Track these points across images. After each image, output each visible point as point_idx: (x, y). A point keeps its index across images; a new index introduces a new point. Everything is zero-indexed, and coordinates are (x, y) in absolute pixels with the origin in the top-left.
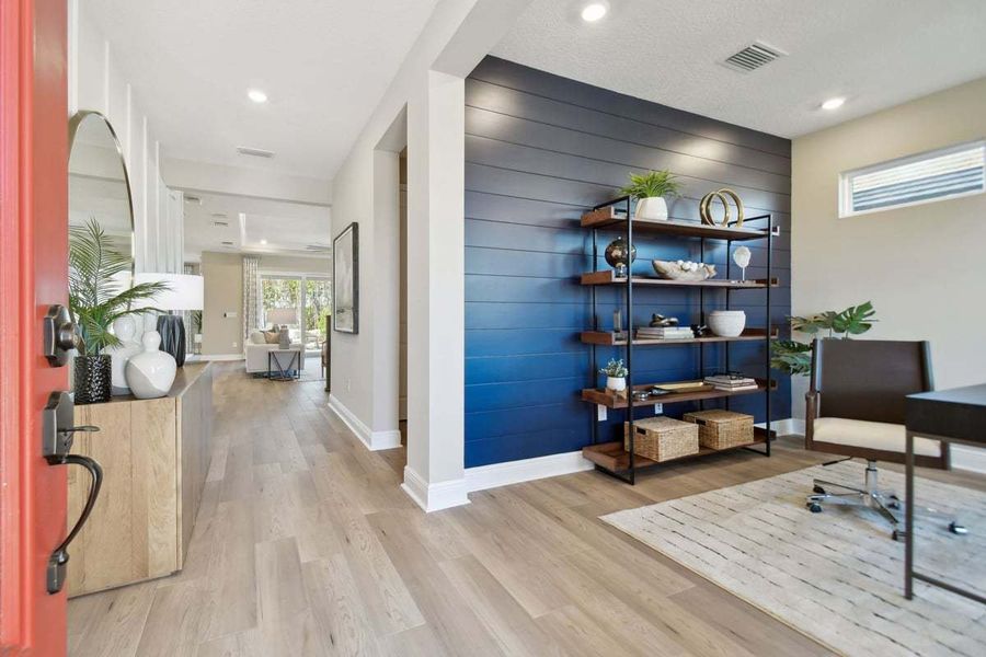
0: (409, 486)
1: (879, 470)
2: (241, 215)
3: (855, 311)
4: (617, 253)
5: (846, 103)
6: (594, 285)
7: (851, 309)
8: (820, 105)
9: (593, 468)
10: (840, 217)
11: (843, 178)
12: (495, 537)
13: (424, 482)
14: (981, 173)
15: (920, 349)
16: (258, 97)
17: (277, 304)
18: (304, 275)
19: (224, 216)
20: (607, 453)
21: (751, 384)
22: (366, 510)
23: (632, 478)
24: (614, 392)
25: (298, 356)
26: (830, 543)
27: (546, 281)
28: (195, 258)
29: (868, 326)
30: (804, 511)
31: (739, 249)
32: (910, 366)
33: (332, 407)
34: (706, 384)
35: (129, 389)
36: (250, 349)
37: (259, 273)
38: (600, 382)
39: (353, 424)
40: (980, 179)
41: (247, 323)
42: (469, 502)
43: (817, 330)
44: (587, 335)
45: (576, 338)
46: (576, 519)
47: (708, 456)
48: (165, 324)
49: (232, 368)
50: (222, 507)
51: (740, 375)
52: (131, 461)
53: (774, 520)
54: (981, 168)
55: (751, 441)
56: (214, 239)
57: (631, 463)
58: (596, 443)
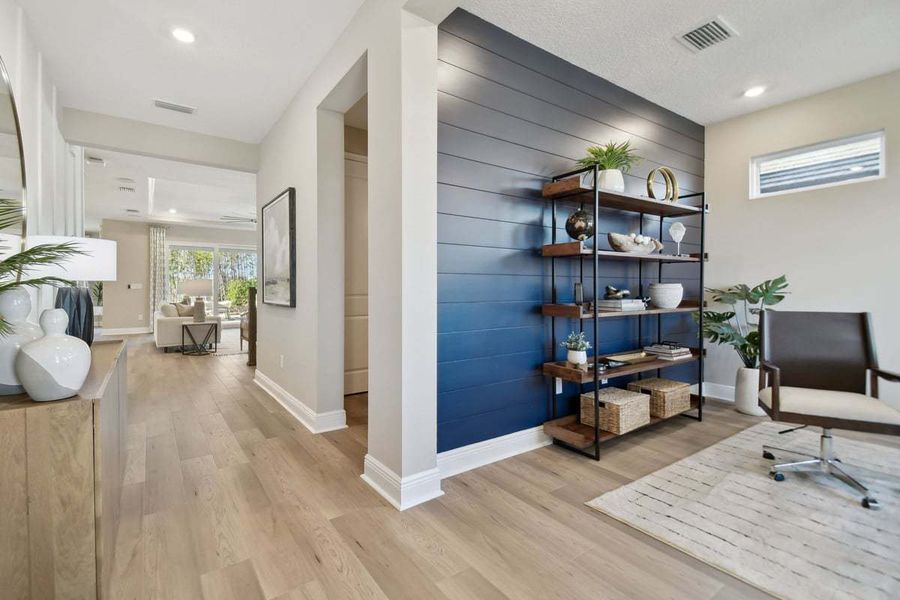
0: (371, 477)
1: (834, 438)
2: (150, 179)
3: (770, 284)
4: (580, 224)
5: (766, 91)
6: (553, 257)
7: (768, 282)
8: (743, 93)
9: (551, 443)
10: (750, 198)
11: (753, 163)
12: (489, 540)
13: (395, 476)
14: (877, 159)
15: (862, 320)
16: (183, 36)
17: (181, 276)
18: (216, 246)
19: (131, 181)
20: (565, 427)
21: (687, 353)
22: (329, 514)
23: (598, 453)
24: (576, 366)
25: (215, 329)
26: (815, 516)
27: (509, 252)
28: (96, 227)
29: (781, 298)
30: (769, 480)
31: (675, 224)
32: (852, 337)
33: (259, 383)
34: (648, 355)
35: (21, 387)
36: (159, 322)
37: (167, 243)
38: (558, 355)
39: (290, 405)
40: (877, 164)
41: (154, 294)
42: (443, 493)
43: (735, 302)
44: (546, 306)
45: (537, 311)
46: (563, 508)
47: (657, 424)
48: (68, 296)
49: (138, 342)
50: (148, 520)
51: (677, 345)
52: (26, 491)
53: (750, 493)
54: (878, 154)
55: (689, 408)
56: (118, 206)
57: (597, 438)
58: (554, 418)
